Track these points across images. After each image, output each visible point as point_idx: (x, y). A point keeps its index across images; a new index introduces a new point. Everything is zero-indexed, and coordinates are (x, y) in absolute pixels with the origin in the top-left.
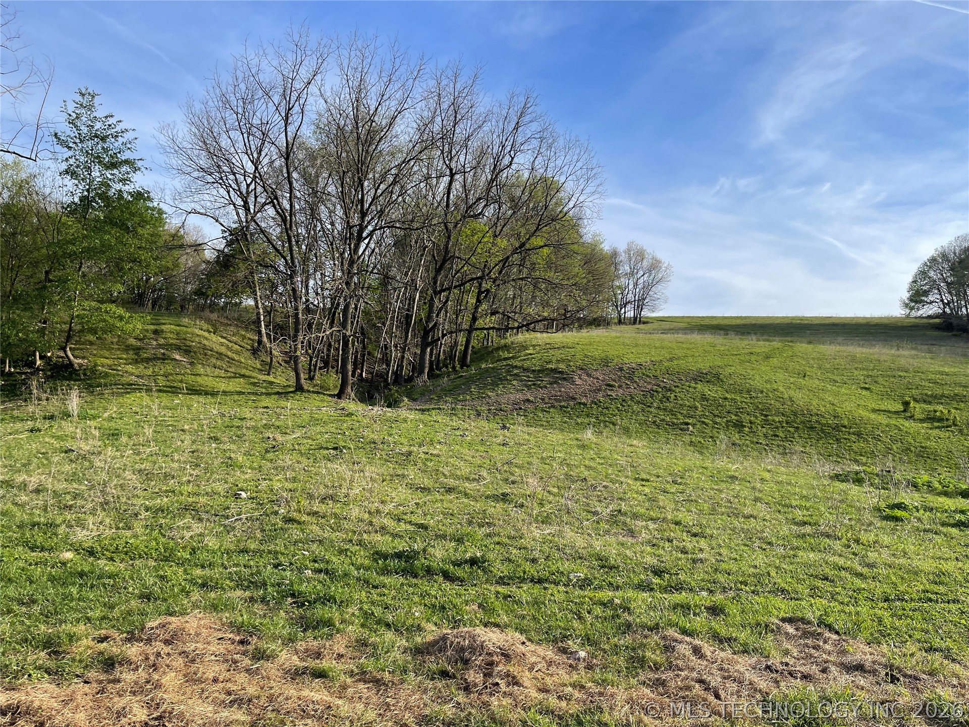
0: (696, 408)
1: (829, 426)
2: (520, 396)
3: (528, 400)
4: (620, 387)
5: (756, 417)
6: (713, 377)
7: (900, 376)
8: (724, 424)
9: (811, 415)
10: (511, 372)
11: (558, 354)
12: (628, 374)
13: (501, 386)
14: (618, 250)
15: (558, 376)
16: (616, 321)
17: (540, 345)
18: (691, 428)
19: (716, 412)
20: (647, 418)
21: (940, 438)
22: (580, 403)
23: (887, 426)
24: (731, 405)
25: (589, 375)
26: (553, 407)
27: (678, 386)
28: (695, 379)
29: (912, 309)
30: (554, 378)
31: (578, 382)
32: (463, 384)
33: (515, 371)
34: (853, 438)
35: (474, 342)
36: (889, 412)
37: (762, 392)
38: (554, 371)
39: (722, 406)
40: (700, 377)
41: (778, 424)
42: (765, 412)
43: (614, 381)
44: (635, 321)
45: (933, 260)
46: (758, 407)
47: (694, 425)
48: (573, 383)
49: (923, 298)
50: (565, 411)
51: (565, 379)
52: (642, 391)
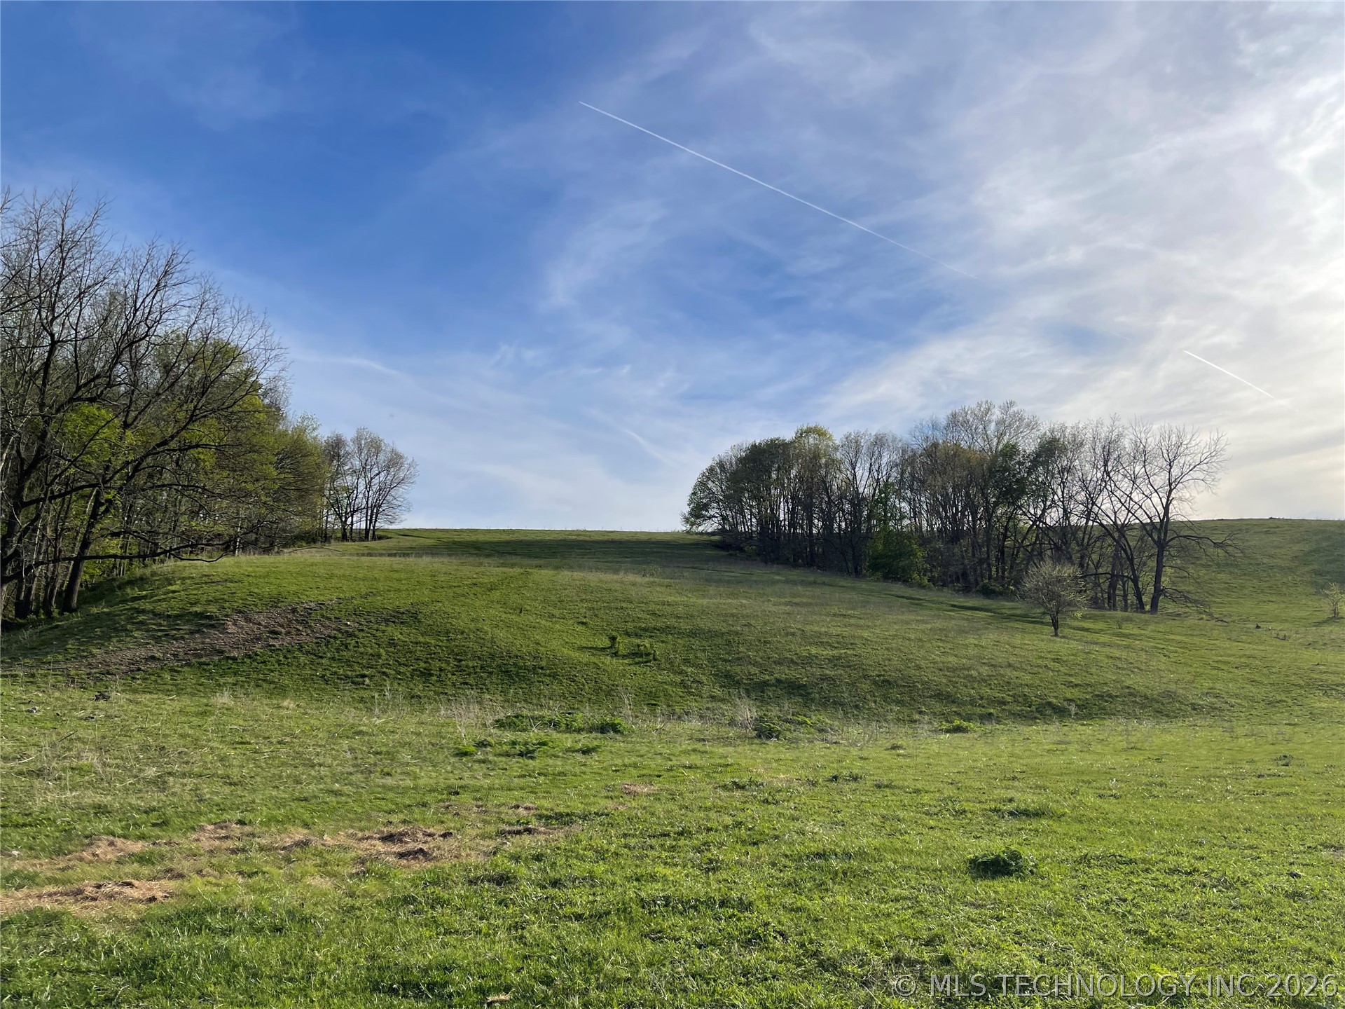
0: (379, 656)
1: (526, 668)
2: (143, 653)
3: (153, 658)
4: (288, 633)
5: (448, 663)
6: (410, 617)
7: (622, 608)
8: (408, 674)
9: (510, 657)
10: (134, 618)
11: (212, 591)
12: (301, 617)
13: (115, 640)
14: (343, 438)
15: (205, 622)
16: (339, 535)
17: (193, 578)
18: (367, 681)
19: (403, 660)
20: (313, 672)
21: (635, 674)
22: (228, 658)
23: (586, 665)
24: (422, 651)
25: (248, 620)
26: (188, 665)
27: (362, 630)
28: (387, 620)
29: (692, 524)
30: (198, 625)
31: (232, 629)
32: (56, 639)
33: (142, 617)
34: (547, 680)
35: (83, 577)
36: (596, 649)
37: (462, 633)
38: (200, 615)
39: (411, 652)
40: (395, 617)
41: (472, 670)
42: (458, 657)
43: (282, 626)
44: (366, 535)
45: (711, 470)
46: (453, 651)
47: (371, 677)
48: (224, 631)
49: (704, 512)
50: (204, 670)
51: (213, 626)
52: (317, 638)
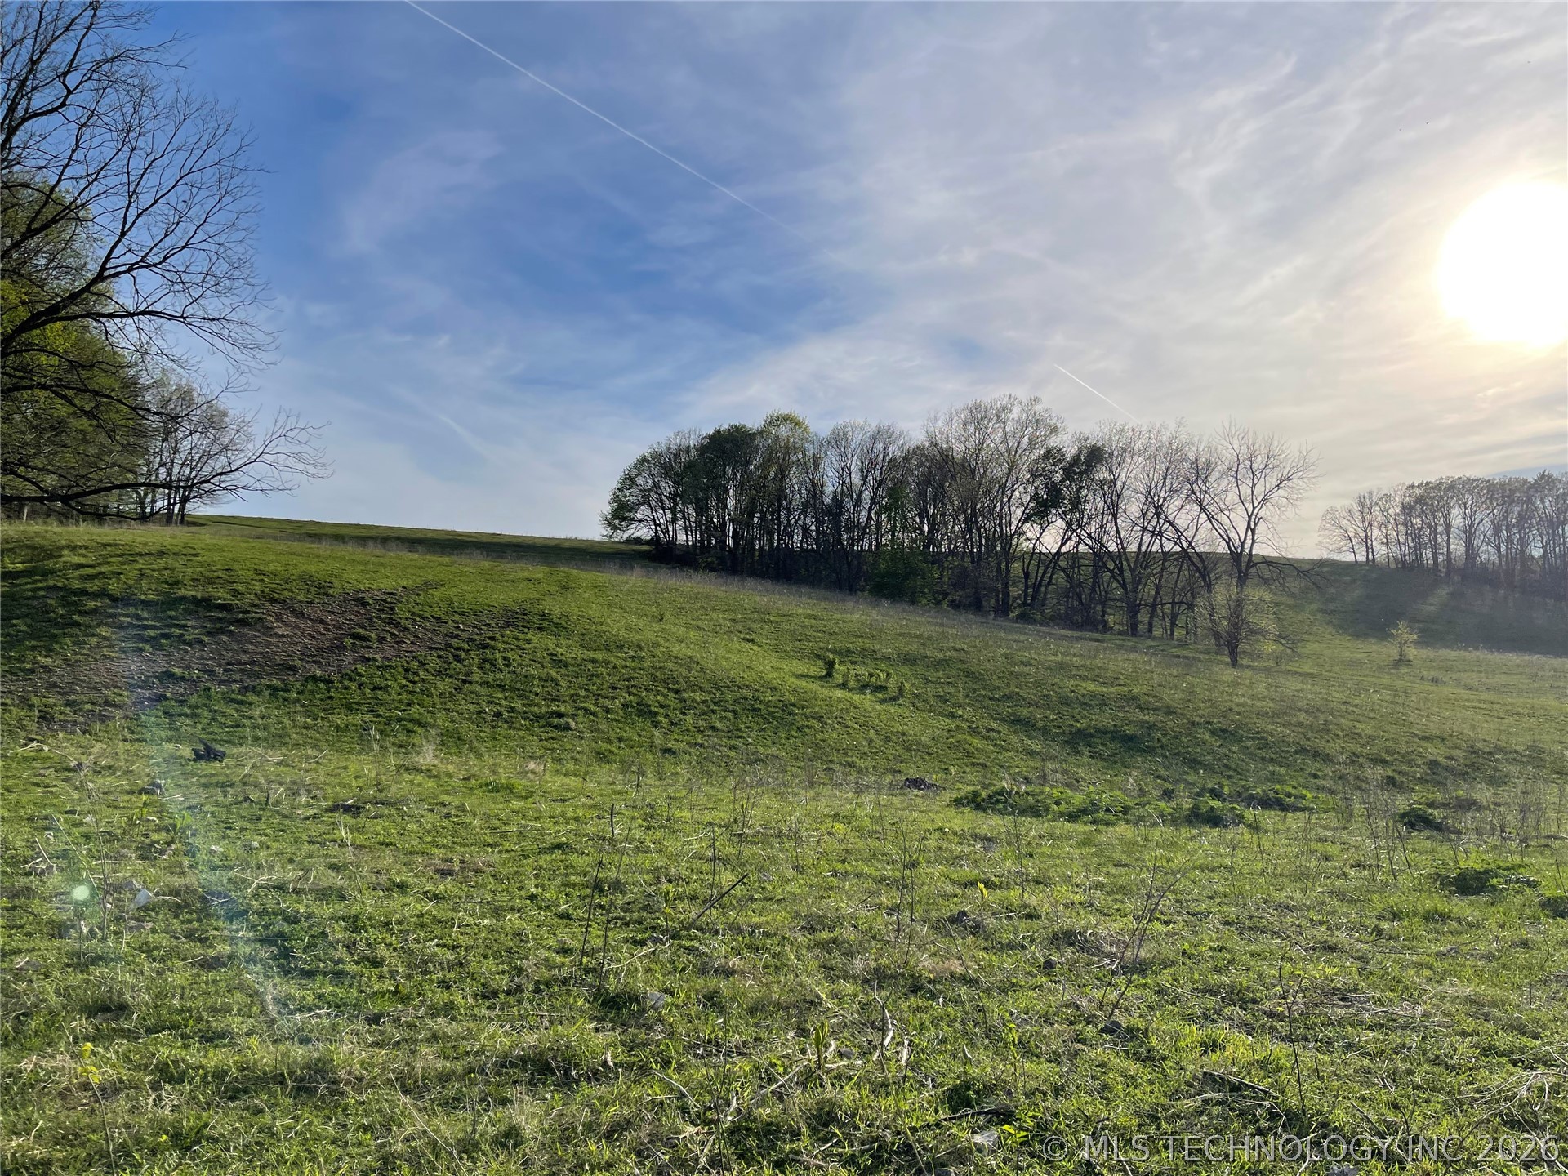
0: (555, 681)
4: (381, 640)
10: (77, 604)
12: (382, 613)
13: (67, 641)
15: (221, 615)
18: (572, 722)
22: (313, 679)
25: (298, 614)
26: (249, 689)
29: (615, 528)
30: (210, 619)
31: (281, 629)
33: (91, 604)
38: (204, 603)
43: (362, 627)
45: (644, 461)
47: (573, 717)
49: (629, 515)
51: (241, 622)
52: (432, 648)
